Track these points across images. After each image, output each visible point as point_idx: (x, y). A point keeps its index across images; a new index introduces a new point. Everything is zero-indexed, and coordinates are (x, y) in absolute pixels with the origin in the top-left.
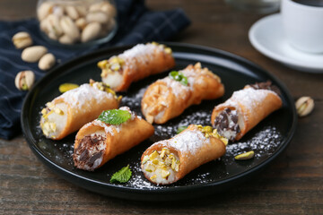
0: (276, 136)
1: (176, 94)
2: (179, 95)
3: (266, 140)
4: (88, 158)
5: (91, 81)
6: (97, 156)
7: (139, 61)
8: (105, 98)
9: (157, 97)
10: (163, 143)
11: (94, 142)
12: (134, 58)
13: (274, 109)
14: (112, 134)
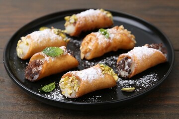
0: (155, 80)
1: (100, 43)
2: (102, 44)
3: (148, 81)
4: (31, 74)
5: (52, 27)
6: (36, 73)
7: (87, 19)
8: (57, 39)
9: (88, 43)
10: (73, 72)
11: (37, 65)
12: (85, 17)
13: (160, 62)
14: (48, 62)
